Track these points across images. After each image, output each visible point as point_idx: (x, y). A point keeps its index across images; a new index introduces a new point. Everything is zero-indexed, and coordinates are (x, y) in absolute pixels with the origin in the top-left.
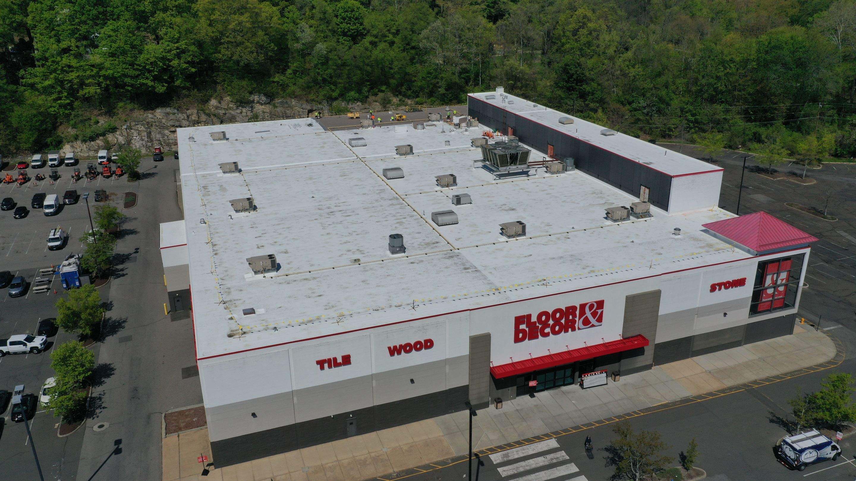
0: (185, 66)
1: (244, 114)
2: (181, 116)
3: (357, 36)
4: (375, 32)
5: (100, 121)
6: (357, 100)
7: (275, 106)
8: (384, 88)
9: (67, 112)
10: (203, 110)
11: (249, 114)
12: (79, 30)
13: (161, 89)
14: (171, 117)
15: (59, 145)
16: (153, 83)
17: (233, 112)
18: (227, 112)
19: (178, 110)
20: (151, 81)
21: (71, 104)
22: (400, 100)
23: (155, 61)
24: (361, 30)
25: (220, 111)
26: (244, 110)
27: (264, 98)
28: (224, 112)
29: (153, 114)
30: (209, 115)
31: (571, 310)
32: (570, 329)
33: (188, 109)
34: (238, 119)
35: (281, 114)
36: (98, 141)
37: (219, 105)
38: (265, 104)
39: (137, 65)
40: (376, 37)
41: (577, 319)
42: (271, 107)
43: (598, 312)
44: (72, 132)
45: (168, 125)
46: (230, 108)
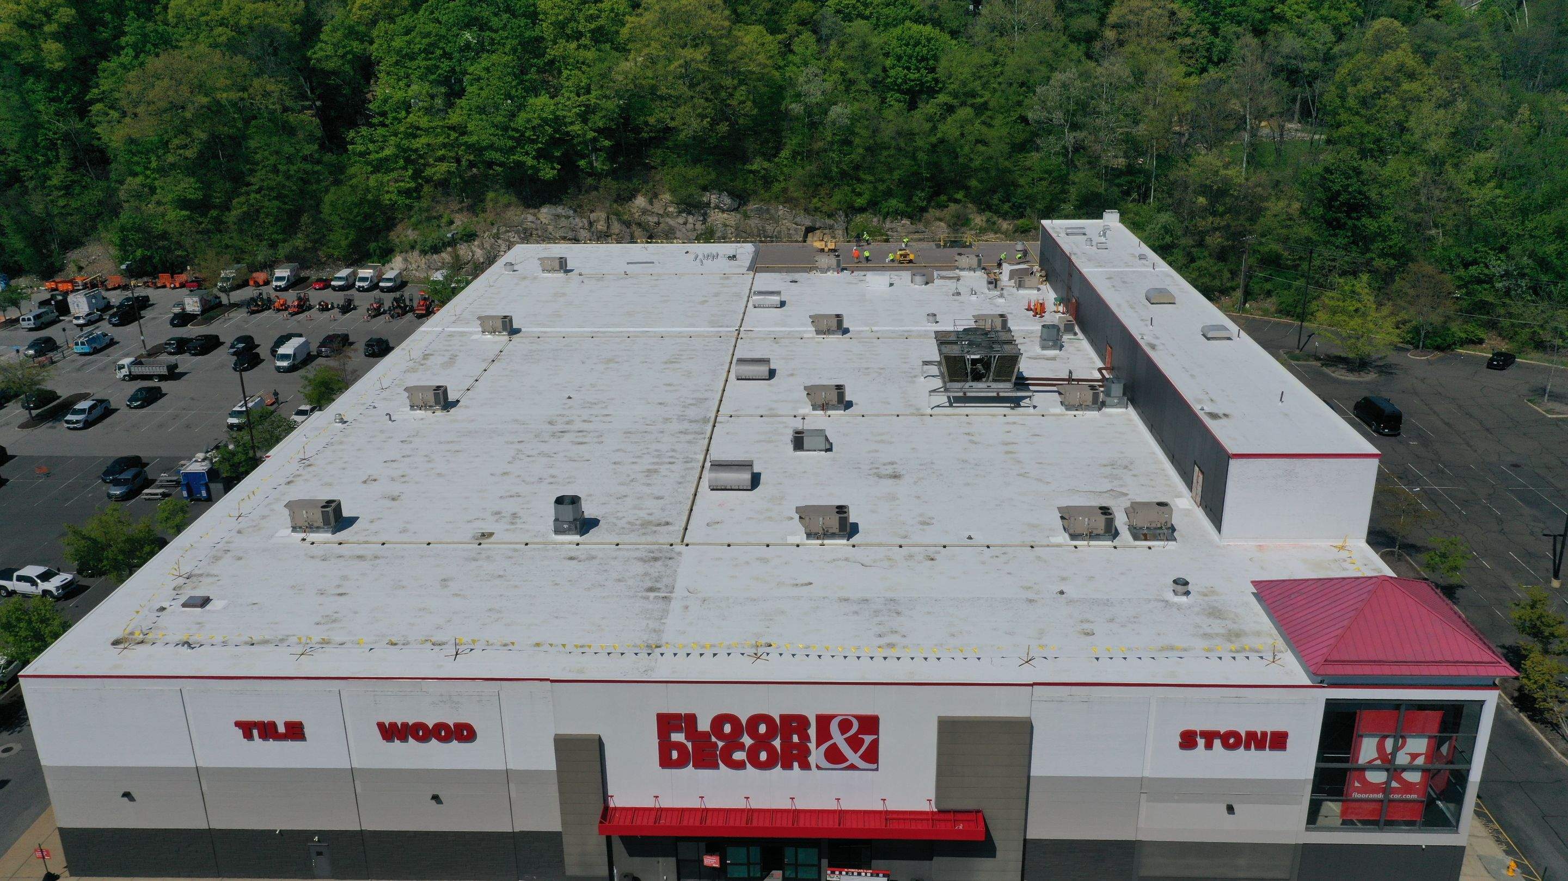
0: (593, 134)
1: (690, 226)
2: (579, 222)
3: (921, 92)
4: (951, 87)
5: (456, 220)
6: (904, 215)
7: (746, 216)
8: (959, 196)
9: (407, 202)
10: (617, 214)
11: (699, 226)
12: (437, 67)
13: (548, 172)
14: (563, 222)
15: (387, 256)
16: (535, 163)
17: (671, 222)
18: (661, 220)
19: (575, 211)
20: (533, 158)
21: (418, 189)
22: (988, 221)
23: (539, 125)
24: (927, 82)
25: (650, 219)
26: (691, 219)
27: (728, 200)
28: (656, 219)
29: (535, 215)
30: (628, 224)
31: (795, 723)
32: (796, 764)
33: (592, 211)
34: (678, 234)
35: (755, 231)
36: (443, 255)
37: (649, 207)
38: (730, 210)
39: (514, 130)
40: (955, 95)
41: (812, 745)
42: (738, 216)
43: (863, 741)
44: (412, 235)
45: (557, 236)
46: (668, 215)
